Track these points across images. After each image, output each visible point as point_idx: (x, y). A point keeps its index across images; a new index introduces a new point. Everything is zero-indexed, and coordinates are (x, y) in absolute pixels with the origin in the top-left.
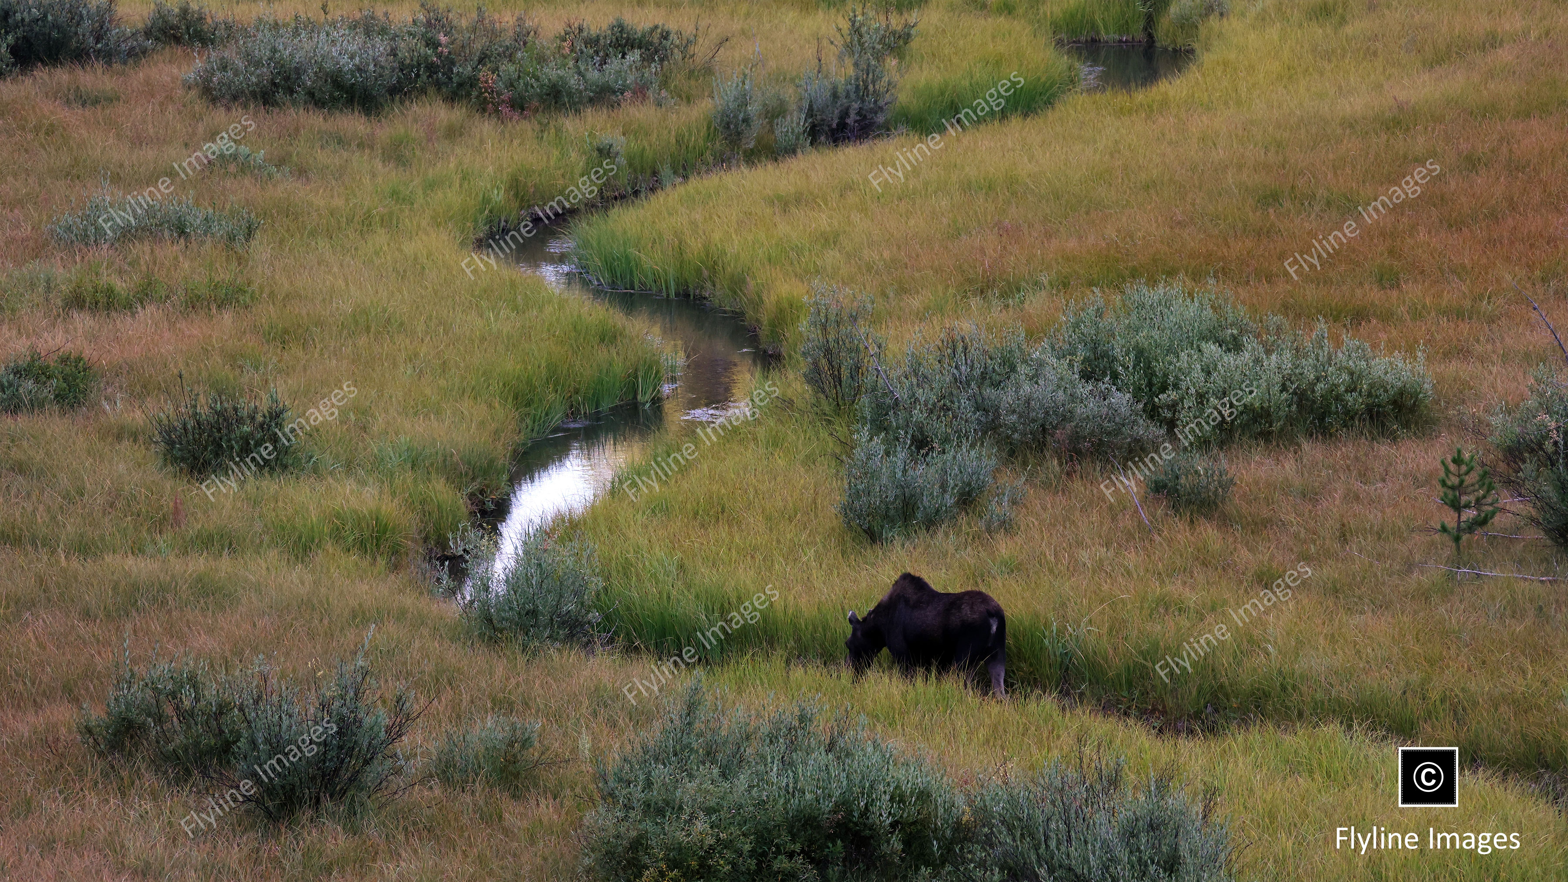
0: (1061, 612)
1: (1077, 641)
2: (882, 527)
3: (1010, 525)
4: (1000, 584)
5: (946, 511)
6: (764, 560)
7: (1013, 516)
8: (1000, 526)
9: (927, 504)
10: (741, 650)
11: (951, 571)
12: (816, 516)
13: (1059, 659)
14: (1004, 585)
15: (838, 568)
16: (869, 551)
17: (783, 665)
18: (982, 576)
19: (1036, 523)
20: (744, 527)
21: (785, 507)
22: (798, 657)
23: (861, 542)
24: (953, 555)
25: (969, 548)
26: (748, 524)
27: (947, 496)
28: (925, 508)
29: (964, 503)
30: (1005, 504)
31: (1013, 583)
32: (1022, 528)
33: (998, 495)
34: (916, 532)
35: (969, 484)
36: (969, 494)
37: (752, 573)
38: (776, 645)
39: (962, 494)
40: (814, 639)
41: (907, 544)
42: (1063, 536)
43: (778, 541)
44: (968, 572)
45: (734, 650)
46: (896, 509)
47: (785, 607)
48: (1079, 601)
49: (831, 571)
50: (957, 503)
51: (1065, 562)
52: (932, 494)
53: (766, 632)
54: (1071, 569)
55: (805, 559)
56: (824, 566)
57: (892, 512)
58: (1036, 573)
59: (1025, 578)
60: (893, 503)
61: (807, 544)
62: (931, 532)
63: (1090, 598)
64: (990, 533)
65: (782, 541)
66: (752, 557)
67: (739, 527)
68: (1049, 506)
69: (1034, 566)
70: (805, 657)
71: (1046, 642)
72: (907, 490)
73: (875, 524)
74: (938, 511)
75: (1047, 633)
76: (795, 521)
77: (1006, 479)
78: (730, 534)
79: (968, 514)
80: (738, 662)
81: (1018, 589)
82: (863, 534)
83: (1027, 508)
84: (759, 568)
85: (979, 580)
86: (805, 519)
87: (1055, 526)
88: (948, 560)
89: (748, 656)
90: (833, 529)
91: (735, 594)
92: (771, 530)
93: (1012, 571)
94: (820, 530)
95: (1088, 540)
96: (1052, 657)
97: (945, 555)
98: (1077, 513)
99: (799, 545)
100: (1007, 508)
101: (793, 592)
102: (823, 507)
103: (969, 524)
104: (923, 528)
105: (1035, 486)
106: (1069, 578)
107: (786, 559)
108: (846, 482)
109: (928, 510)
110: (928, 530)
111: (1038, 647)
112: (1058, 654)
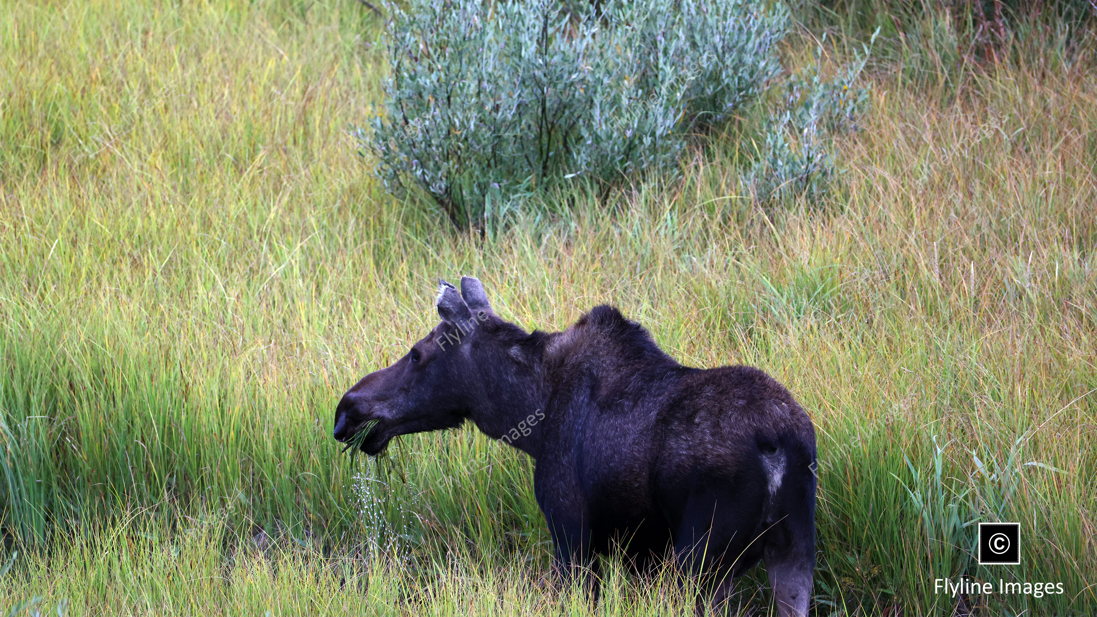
0: (957, 419)
1: (999, 498)
2: (484, 188)
3: (823, 186)
4: (795, 343)
5: (653, 149)
6: (166, 272)
7: (830, 161)
8: (797, 191)
9: (602, 129)
10: (103, 513)
11: (664, 307)
12: (308, 157)
13: (949, 546)
14: (805, 347)
15: (364, 296)
16: (447, 251)
17: (215, 552)
18: (748, 321)
19: (892, 182)
20: (113, 183)
21: (224, 132)
22: (256, 532)
23: (427, 228)
24: (670, 266)
25: (713, 247)
26: (125, 177)
27: (656, 108)
28: (597, 139)
29: (702, 127)
30: (810, 130)
31: (829, 339)
32: (855, 196)
33: (792, 107)
34: (572, 203)
35: (715, 77)
36: (715, 102)
37: (134, 306)
38: (195, 496)
39: (695, 104)
40: (297, 485)
41: (549, 234)
42: (964, 216)
43: (206, 224)
44: (710, 310)
45: (84, 513)
46: (521, 141)
47: (223, 397)
48: (1005, 391)
49: (348, 308)
50: (683, 126)
51: (970, 288)
52: (615, 102)
53: (169, 464)
54: (985, 304)
55: (275, 271)
56: (327, 291)
57: (509, 150)
58: (892, 314)
59: (862, 327)
60: (513, 125)
61: (284, 230)
62: (612, 201)
63: (1033, 385)
64: (768, 205)
65: (216, 222)
66: (136, 264)
67: (101, 183)
68: (927, 137)
69: (886, 296)
70: (274, 533)
71: (916, 498)
72: (549, 91)
73: (464, 179)
74: (631, 147)
75: (918, 476)
76: (251, 171)
77: (812, 64)
78: (76, 201)
79: (710, 156)
80: (92, 545)
81: (843, 357)
82: (432, 207)
83: (867, 140)
84: (155, 293)
85: (740, 335)
86: (279, 165)
87: (942, 190)
88: (658, 279)
89: (122, 529)
90: (353, 192)
91: (89, 363)
92: (186, 193)
93: (827, 310)
94: (319, 194)
95: (1030, 230)
96: (931, 538)
97: (650, 266)
98: (1003, 158)
99: (262, 235)
100: (815, 142)
101: (245, 357)
102: (326, 134)
103: (713, 183)
104: (593, 193)
105: (892, 83)
106: (980, 330)
107: (226, 272)
108: (387, 68)
109: (606, 146)
110: (604, 197)
111: (893, 514)
112: (947, 531)
